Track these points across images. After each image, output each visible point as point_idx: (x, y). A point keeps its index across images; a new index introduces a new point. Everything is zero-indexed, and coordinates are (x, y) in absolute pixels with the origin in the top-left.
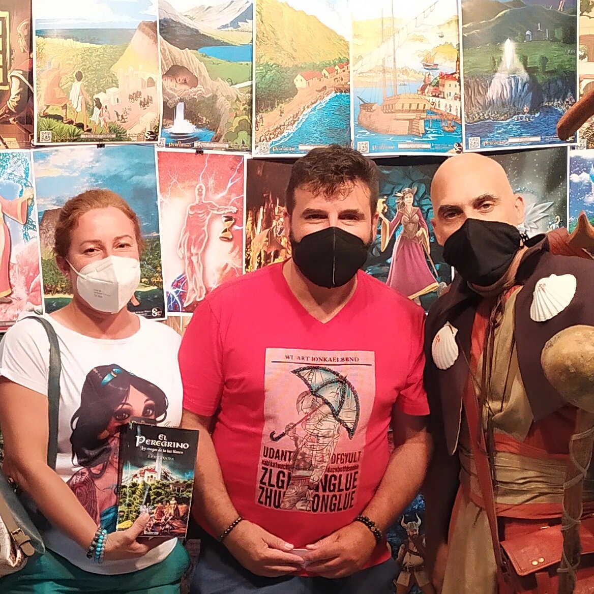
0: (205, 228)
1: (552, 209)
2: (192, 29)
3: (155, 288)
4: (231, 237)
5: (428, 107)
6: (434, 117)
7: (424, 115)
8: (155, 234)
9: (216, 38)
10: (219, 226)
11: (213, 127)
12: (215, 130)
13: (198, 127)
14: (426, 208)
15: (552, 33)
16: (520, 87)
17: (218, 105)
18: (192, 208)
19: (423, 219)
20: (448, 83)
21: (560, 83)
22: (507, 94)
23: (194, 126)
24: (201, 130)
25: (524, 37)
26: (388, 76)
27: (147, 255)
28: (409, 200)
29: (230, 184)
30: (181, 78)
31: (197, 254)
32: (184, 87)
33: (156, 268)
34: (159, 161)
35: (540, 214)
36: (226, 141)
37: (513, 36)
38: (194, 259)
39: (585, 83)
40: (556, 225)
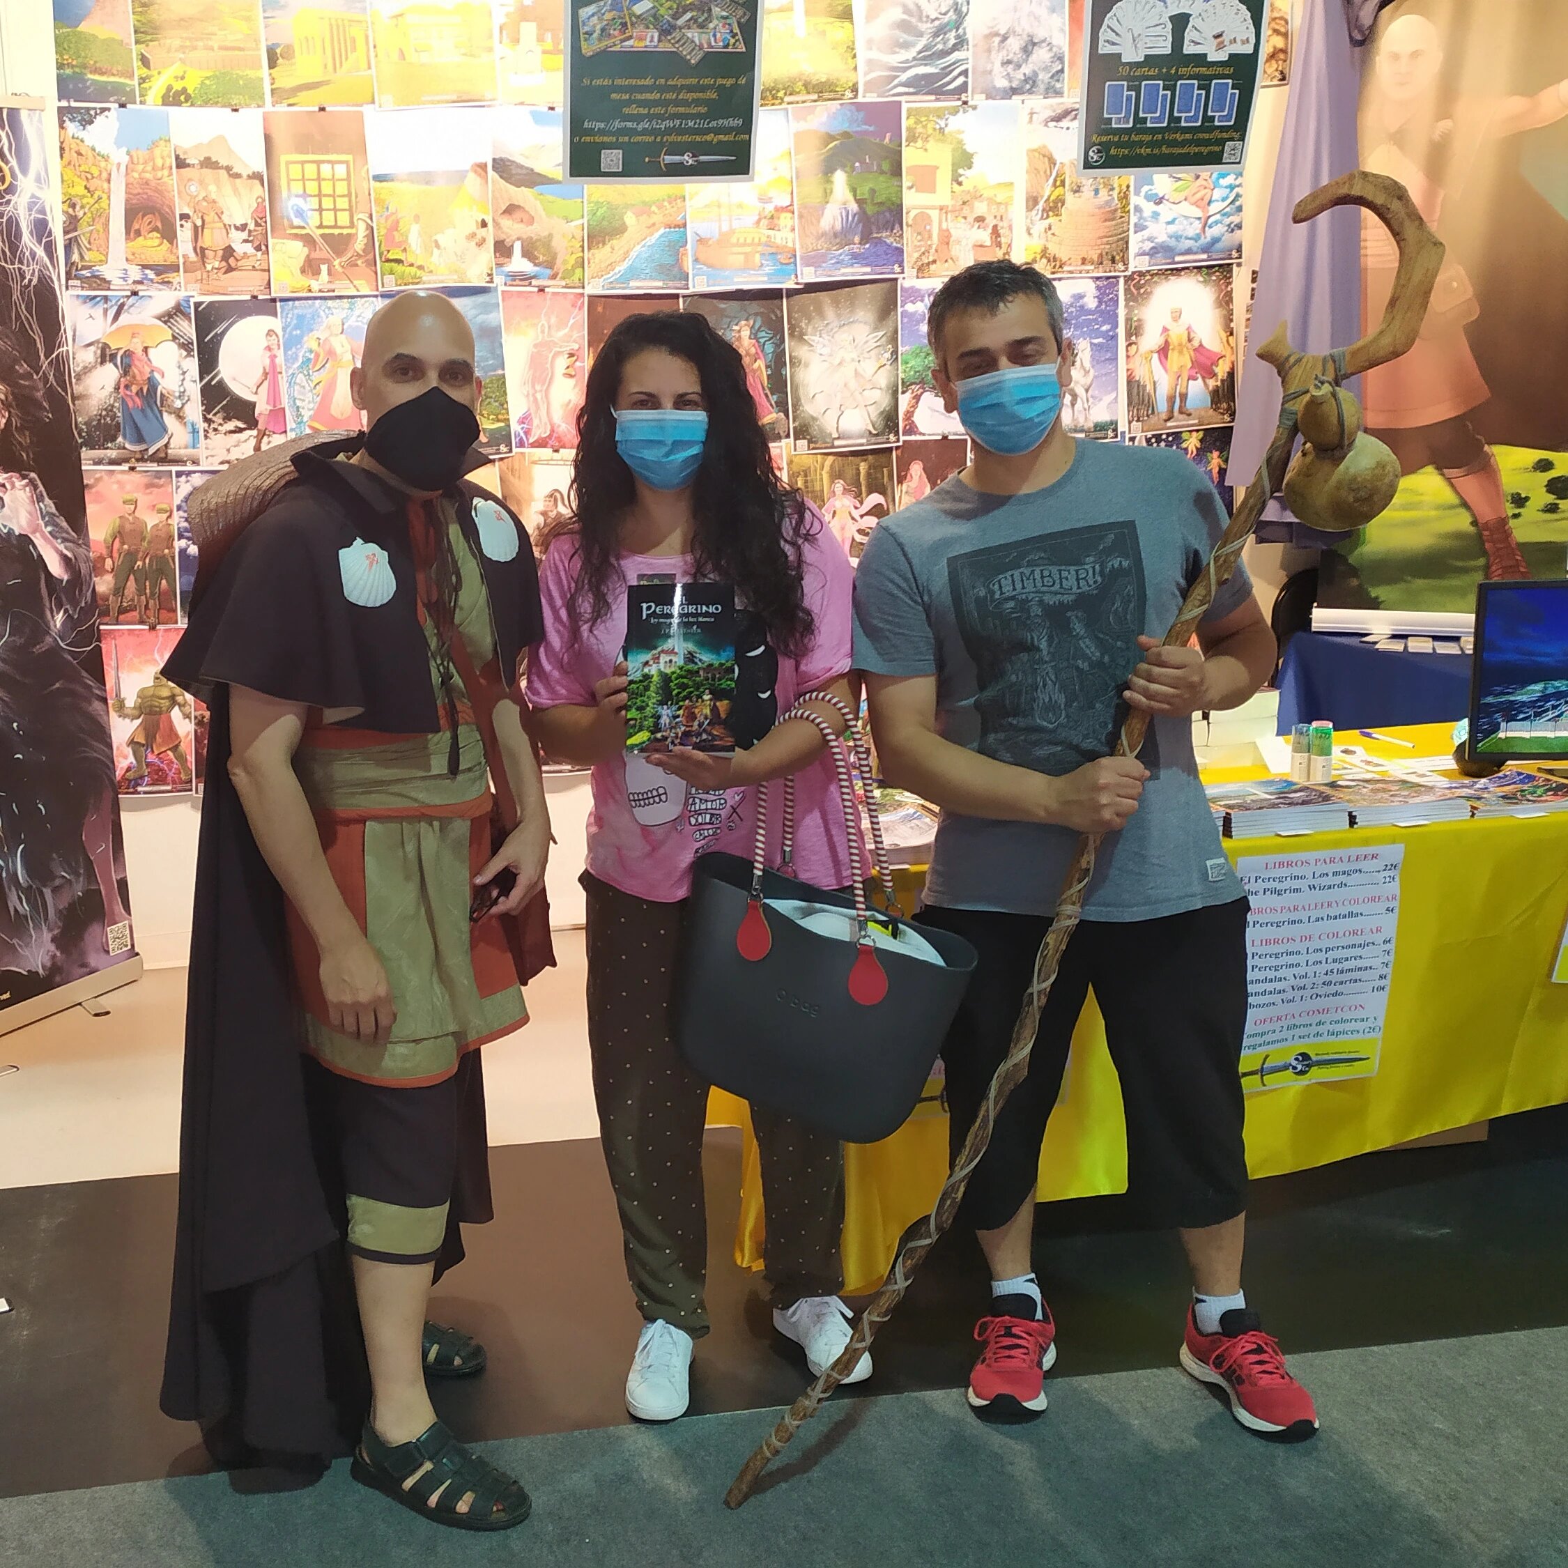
0: (548, 366)
1: (884, 339)
2: (527, 168)
3: (502, 424)
4: (573, 373)
5: (763, 240)
6: (771, 250)
7: (759, 248)
8: (500, 372)
9: (550, 176)
10: (562, 363)
11: (550, 265)
12: (552, 267)
13: (536, 265)
14: (762, 341)
15: (879, 166)
16: (850, 218)
17: (554, 244)
18: (536, 346)
19: (759, 352)
20: (782, 215)
21: (887, 215)
22: (838, 227)
23: (532, 265)
24: (537, 269)
25: (853, 168)
27: (494, 392)
28: (746, 333)
29: (572, 321)
30: (518, 215)
31: (541, 391)
32: (521, 226)
33: (502, 405)
34: (503, 300)
35: (872, 344)
36: (563, 278)
37: (843, 167)
38: (538, 396)
39: (912, 214)
40: (888, 355)
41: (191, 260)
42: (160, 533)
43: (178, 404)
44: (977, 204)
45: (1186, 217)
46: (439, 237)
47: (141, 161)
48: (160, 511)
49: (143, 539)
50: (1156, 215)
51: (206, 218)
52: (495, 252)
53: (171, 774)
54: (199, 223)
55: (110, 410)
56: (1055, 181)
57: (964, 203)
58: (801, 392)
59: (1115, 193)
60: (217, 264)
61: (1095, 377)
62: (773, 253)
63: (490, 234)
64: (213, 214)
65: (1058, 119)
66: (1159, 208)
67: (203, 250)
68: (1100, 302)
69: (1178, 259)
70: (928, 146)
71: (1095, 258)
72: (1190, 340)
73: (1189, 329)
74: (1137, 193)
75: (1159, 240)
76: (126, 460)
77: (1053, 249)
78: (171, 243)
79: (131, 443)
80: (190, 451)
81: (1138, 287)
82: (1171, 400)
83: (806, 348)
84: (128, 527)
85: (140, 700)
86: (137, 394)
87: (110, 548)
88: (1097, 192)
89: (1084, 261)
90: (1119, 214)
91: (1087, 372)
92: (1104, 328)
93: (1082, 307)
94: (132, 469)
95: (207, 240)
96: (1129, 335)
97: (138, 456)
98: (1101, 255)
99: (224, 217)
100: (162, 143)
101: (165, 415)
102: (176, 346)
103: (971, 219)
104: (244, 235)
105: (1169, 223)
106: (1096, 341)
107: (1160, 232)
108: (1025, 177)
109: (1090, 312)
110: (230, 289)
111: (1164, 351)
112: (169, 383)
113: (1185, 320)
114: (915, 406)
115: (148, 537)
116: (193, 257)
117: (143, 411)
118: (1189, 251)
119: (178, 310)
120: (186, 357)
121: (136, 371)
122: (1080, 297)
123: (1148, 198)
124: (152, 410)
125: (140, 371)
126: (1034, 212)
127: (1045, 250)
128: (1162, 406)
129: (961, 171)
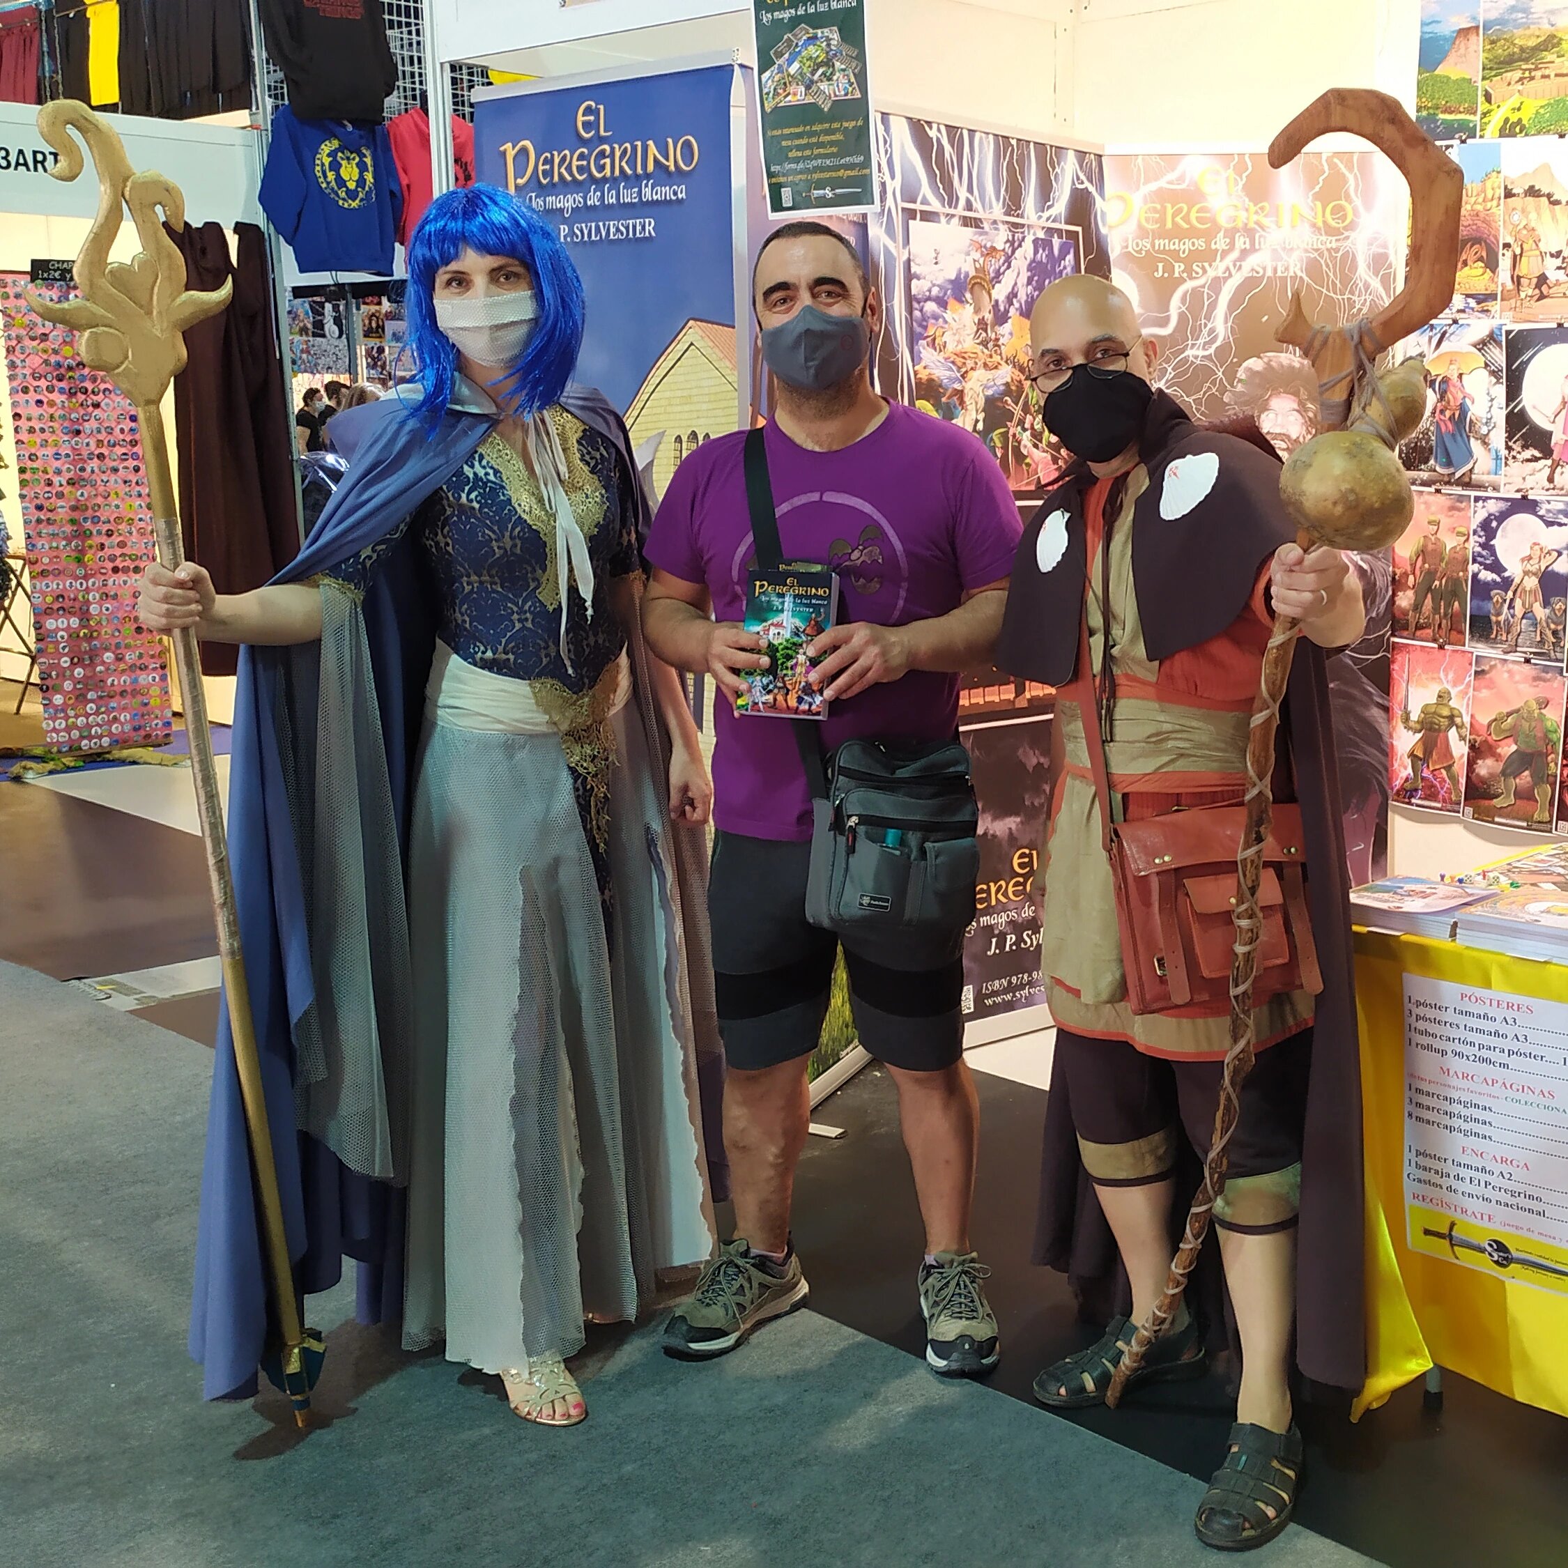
41: (1508, 288)
42: (1456, 555)
43: (1484, 430)
47: (1474, 194)
48: (1459, 534)
49: (1442, 560)
51: (1525, 246)
53: (1442, 792)
54: (1518, 251)
60: (1530, 292)
64: (1531, 241)
67: (1519, 277)
78: (1493, 271)
79: (1440, 465)
80: (1492, 478)
84: (1430, 547)
85: (1423, 715)
86: (1450, 419)
87: (1413, 565)
94: (1438, 491)
95: (1523, 269)
97: (1446, 479)
99: (1540, 245)
100: (1494, 174)
101: (1472, 440)
102: (1487, 373)
110: (1541, 317)
112: (1477, 410)
115: (1447, 558)
116: (1510, 286)
117: (1453, 435)
119: (1492, 338)
120: (1495, 384)
121: (1450, 397)
124: (1461, 436)
125: (1454, 397)
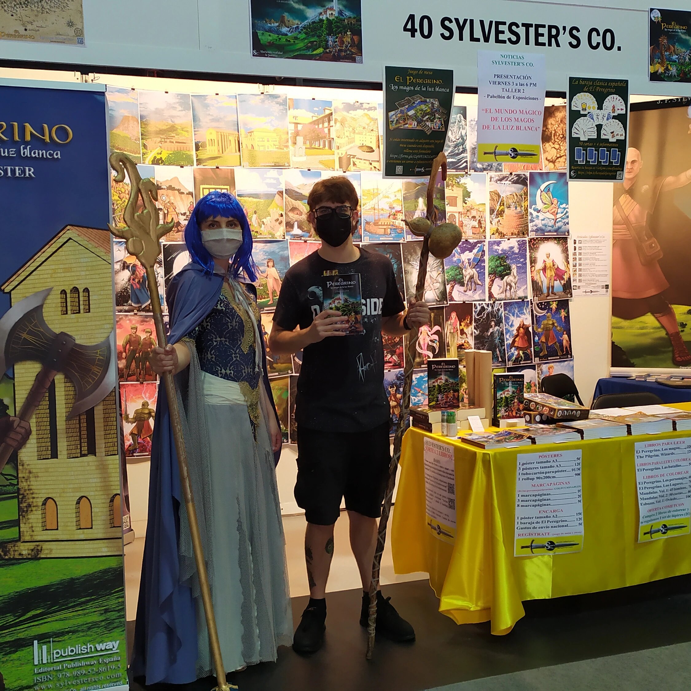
1: (439, 263)
2: (299, 193)
5: (391, 224)
6: (394, 227)
7: (390, 227)
12: (309, 233)
13: (303, 231)
15: (436, 196)
20: (398, 214)
21: (440, 214)
23: (301, 231)
24: (303, 233)
26: (376, 211)
30: (296, 212)
32: (297, 216)
34: (290, 245)
35: (435, 265)
40: (441, 269)
42: (146, 342)
44: (472, 211)
45: (549, 219)
46: (264, 220)
48: (147, 332)
49: (139, 344)
50: (538, 216)
51: (169, 210)
52: (286, 226)
53: (148, 447)
54: (166, 212)
55: (126, 289)
56: (500, 203)
57: (468, 211)
58: (409, 284)
59: (523, 208)
61: (518, 279)
62: (395, 228)
63: (283, 219)
64: (172, 208)
65: (501, 180)
66: (539, 214)
68: (520, 250)
69: (546, 234)
70: (453, 189)
71: (516, 232)
72: (554, 265)
73: (553, 261)
74: (531, 208)
75: (539, 226)
76: (133, 311)
77: (500, 230)
79: (135, 303)
81: (534, 245)
82: (548, 288)
83: (410, 267)
84: (133, 339)
85: (135, 414)
86: (138, 283)
87: (125, 348)
88: (516, 207)
89: (512, 234)
90: (525, 216)
91: (515, 277)
92: (521, 260)
93: (513, 252)
95: (169, 219)
96: (531, 263)
97: (138, 309)
98: (519, 232)
99: (176, 210)
103: (470, 217)
104: (185, 217)
105: (542, 220)
106: (518, 265)
107: (539, 223)
108: (489, 201)
109: (516, 254)
110: (178, 239)
111: (544, 269)
113: (551, 258)
114: (452, 290)
115: (142, 343)
117: (140, 290)
118: (550, 231)
121: (137, 273)
122: (512, 248)
123: (534, 210)
126: (493, 215)
127: (498, 229)
128: (545, 291)
129: (466, 199)
